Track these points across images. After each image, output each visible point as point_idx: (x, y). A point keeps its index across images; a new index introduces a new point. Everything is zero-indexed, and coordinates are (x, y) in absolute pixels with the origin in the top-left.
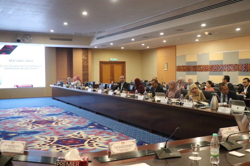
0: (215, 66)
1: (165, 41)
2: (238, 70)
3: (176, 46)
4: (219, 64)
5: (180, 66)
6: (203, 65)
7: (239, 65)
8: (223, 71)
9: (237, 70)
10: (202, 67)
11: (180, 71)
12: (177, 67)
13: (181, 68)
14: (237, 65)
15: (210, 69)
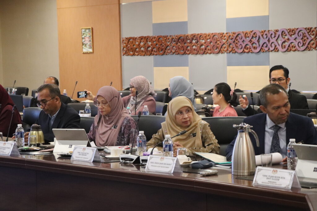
5: (135, 39)
6: (207, 32)
8: (269, 51)
9: (314, 46)
10: (203, 41)
11: (134, 55)
12: (123, 40)
13: (137, 43)
14: (312, 29)
15: (230, 44)
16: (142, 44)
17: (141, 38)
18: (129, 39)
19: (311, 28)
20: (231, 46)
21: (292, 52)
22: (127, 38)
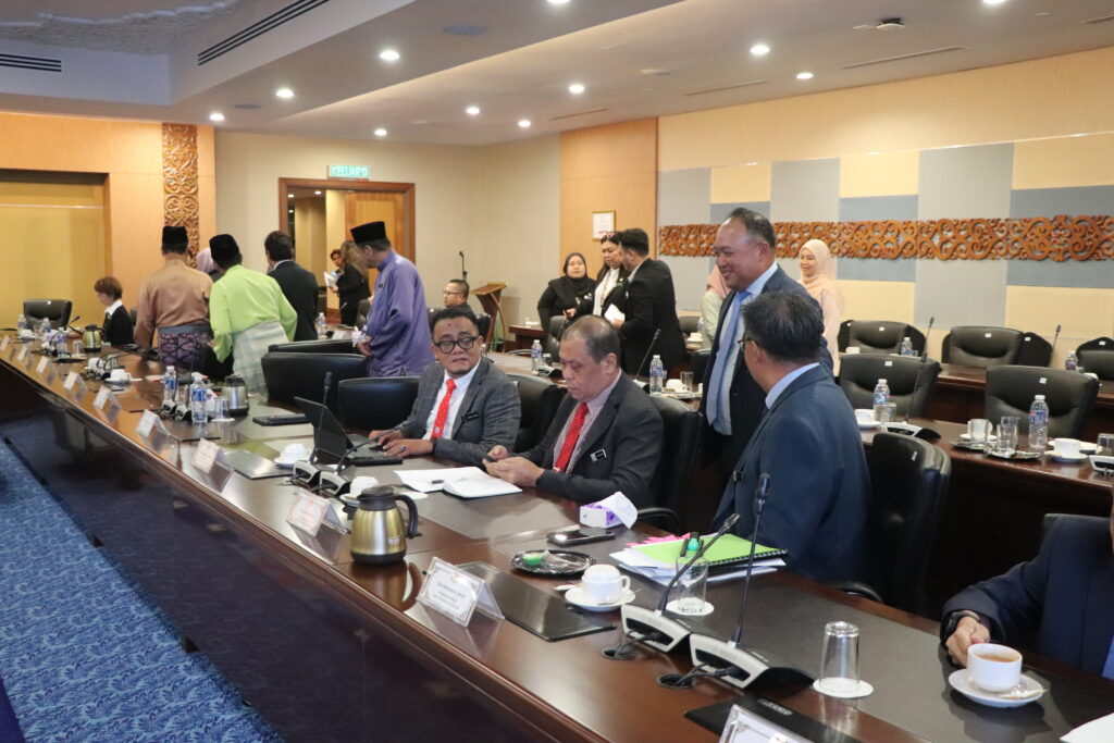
0: (874, 231)
1: (577, 89)
2: (1007, 252)
3: (661, 120)
4: (899, 218)
5: (680, 229)
6: (804, 221)
7: (1015, 225)
8: (914, 256)
9: (1003, 251)
10: (796, 236)
11: (677, 254)
12: (661, 231)
13: (684, 236)
14: (1002, 221)
15: (845, 242)
16: (691, 236)
17: (691, 228)
18: (670, 229)
19: (999, 220)
20: (846, 245)
21: (959, 261)
22: (666, 227)
